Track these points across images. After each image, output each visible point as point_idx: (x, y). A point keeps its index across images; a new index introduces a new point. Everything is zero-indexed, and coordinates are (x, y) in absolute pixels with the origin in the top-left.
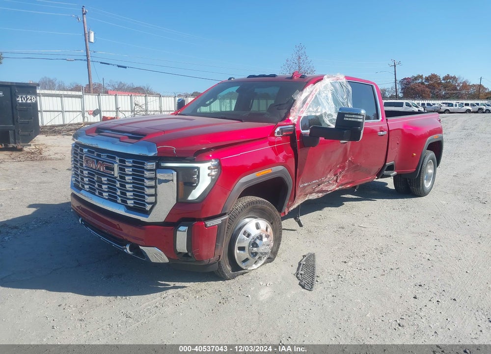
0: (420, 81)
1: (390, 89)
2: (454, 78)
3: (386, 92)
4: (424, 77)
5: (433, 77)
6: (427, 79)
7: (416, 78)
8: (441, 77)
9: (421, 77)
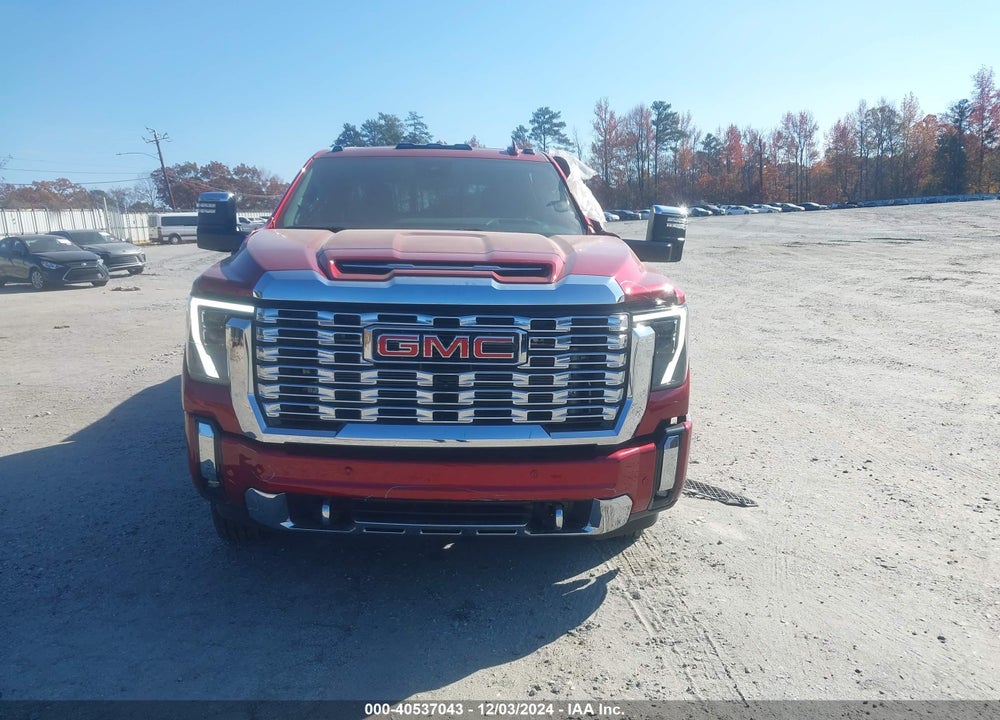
0: (192, 174)
1: (132, 191)
2: (254, 172)
3: (126, 198)
4: (199, 167)
5: (215, 168)
6: (205, 172)
7: (184, 169)
8: (231, 169)
9: (193, 167)
